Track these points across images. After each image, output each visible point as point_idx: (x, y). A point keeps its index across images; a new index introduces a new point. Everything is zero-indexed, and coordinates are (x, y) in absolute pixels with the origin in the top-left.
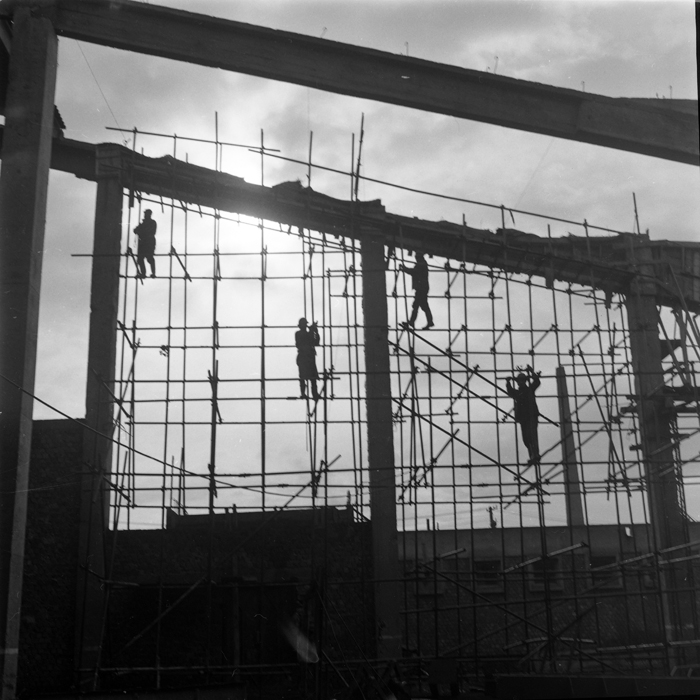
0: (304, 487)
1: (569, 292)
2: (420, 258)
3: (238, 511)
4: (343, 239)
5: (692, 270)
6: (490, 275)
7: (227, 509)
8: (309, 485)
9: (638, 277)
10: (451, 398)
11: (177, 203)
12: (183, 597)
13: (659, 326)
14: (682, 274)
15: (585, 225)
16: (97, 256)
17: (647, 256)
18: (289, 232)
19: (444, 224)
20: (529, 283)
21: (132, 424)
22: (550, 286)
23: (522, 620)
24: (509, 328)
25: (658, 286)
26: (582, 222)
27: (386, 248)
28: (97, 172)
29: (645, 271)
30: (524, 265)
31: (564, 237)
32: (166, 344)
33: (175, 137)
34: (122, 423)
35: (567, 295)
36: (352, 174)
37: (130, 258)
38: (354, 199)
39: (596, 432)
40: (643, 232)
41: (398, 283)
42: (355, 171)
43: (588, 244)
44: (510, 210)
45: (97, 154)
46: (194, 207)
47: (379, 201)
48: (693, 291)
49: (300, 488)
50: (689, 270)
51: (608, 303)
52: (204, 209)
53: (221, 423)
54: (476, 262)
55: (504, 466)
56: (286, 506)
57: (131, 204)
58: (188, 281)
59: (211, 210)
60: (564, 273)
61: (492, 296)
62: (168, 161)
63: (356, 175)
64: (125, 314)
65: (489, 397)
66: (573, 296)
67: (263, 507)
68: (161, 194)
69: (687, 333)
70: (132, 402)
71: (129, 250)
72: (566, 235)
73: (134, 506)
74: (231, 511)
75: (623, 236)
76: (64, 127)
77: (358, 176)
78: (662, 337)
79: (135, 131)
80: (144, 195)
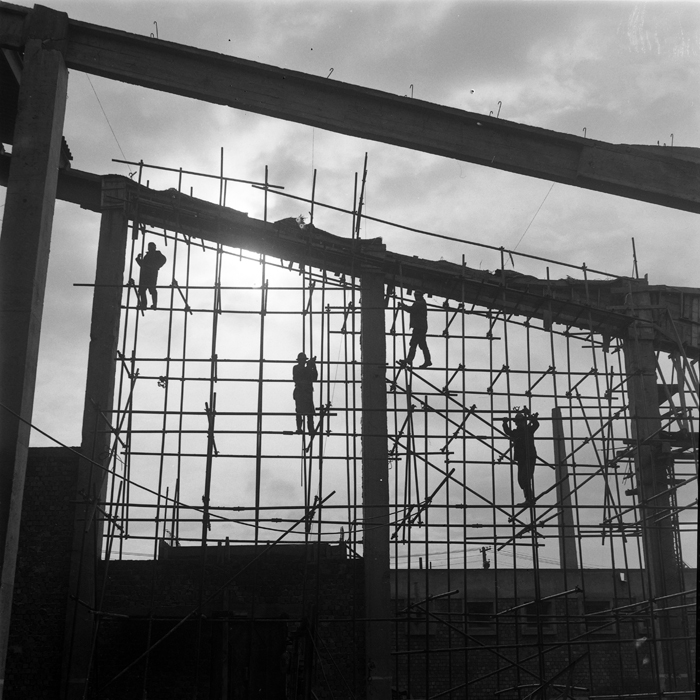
0: (298, 522)
1: (567, 334)
2: (419, 297)
3: (231, 544)
4: (343, 276)
5: (691, 316)
6: (489, 315)
7: (220, 542)
8: (302, 521)
9: (636, 322)
10: (447, 437)
11: (180, 236)
12: (172, 630)
13: (657, 371)
14: (680, 320)
15: (584, 268)
16: (99, 286)
17: (645, 301)
18: (290, 268)
19: (443, 264)
20: (527, 325)
21: (128, 454)
22: (547, 328)
23: (514, 665)
24: (506, 369)
25: (655, 330)
26: (581, 266)
27: (386, 286)
28: (102, 204)
29: (643, 316)
30: (522, 307)
31: (562, 280)
32: (164, 375)
33: (181, 171)
34: (118, 453)
35: (565, 338)
36: (354, 213)
37: (132, 289)
38: (355, 237)
39: (593, 475)
40: (641, 276)
41: (396, 321)
42: (357, 209)
43: (587, 287)
44: (510, 252)
45: (103, 185)
46: (198, 241)
47: (380, 239)
48: (691, 336)
50: (687, 315)
51: (605, 347)
52: (207, 243)
53: (216, 455)
54: (475, 303)
55: (499, 507)
56: (278, 541)
57: (135, 237)
58: (188, 313)
59: (214, 245)
60: (562, 315)
61: (490, 336)
62: (172, 195)
63: (358, 214)
64: (125, 345)
65: (486, 438)
66: (570, 338)
67: (256, 541)
68: (166, 228)
69: (684, 379)
70: (129, 432)
71: (131, 281)
72: (565, 278)
73: (127, 537)
74: (223, 544)
75: (621, 281)
76: (72, 158)
77: (360, 216)
78: (659, 381)
79: (141, 164)
80: (148, 227)
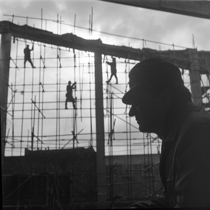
0: (70, 140)
3: (50, 149)
7: (46, 148)
8: (72, 140)
9: (192, 64)
12: (27, 180)
13: (201, 82)
15: (173, 45)
17: (196, 56)
18: (69, 51)
19: (123, 47)
21: (13, 119)
28: (1, 31)
29: (196, 61)
31: (167, 51)
32: (23, 91)
33: (27, 18)
36: (89, 29)
40: (196, 48)
43: (174, 53)
47: (100, 39)
49: (69, 141)
56: (64, 147)
57: (14, 42)
62: (26, 27)
67: (56, 148)
70: (13, 111)
73: (14, 148)
74: (47, 149)
75: (188, 50)
77: (92, 30)
78: (202, 85)
79: (13, 16)
80: (19, 39)
